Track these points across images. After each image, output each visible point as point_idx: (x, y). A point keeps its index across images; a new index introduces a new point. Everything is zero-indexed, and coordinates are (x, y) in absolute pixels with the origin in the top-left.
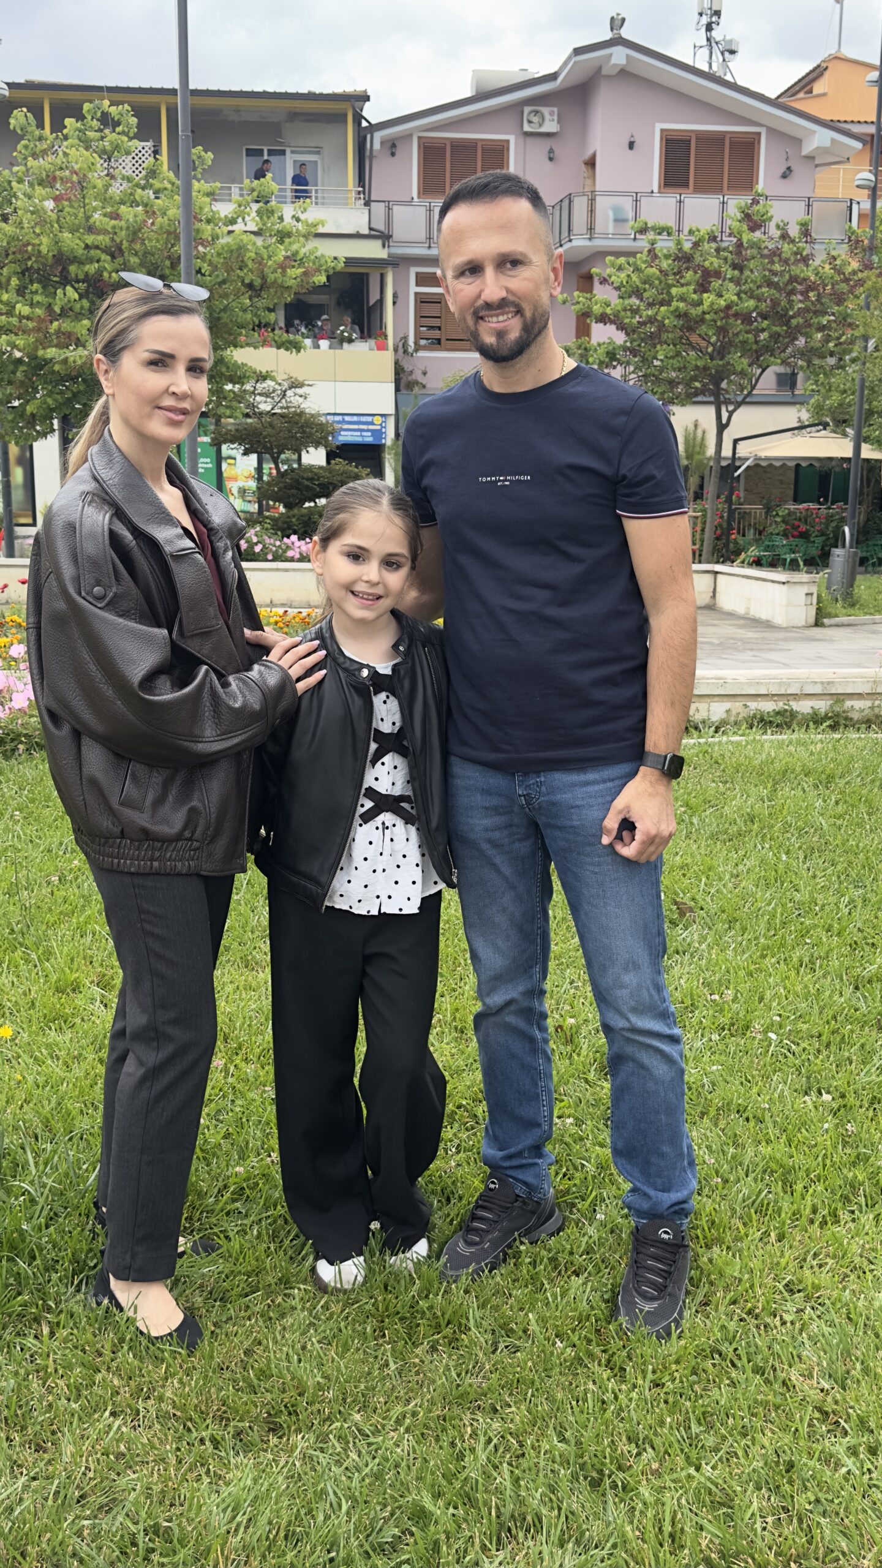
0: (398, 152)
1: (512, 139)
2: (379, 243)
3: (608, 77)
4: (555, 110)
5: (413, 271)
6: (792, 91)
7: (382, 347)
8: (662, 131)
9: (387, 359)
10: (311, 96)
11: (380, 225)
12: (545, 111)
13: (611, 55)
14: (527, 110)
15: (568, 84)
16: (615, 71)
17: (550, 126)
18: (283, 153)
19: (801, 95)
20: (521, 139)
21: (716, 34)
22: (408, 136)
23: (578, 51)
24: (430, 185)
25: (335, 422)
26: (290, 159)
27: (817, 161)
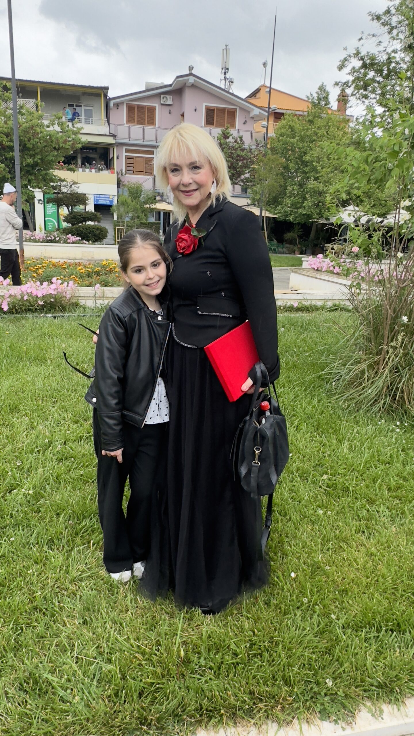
0: (119, 108)
1: (157, 105)
2: (112, 138)
3: (188, 87)
4: (171, 96)
5: (125, 148)
6: (250, 96)
7: (112, 173)
8: (206, 106)
9: (114, 177)
10: (90, 87)
11: (113, 132)
12: (168, 97)
13: (189, 79)
14: (162, 96)
15: (174, 89)
16: (190, 85)
17: (169, 102)
18: (81, 106)
19: (253, 98)
20: (160, 106)
21: (227, 76)
22: (122, 103)
23: (178, 77)
24: (130, 120)
25: (97, 197)
26: (83, 108)
27: (255, 119)
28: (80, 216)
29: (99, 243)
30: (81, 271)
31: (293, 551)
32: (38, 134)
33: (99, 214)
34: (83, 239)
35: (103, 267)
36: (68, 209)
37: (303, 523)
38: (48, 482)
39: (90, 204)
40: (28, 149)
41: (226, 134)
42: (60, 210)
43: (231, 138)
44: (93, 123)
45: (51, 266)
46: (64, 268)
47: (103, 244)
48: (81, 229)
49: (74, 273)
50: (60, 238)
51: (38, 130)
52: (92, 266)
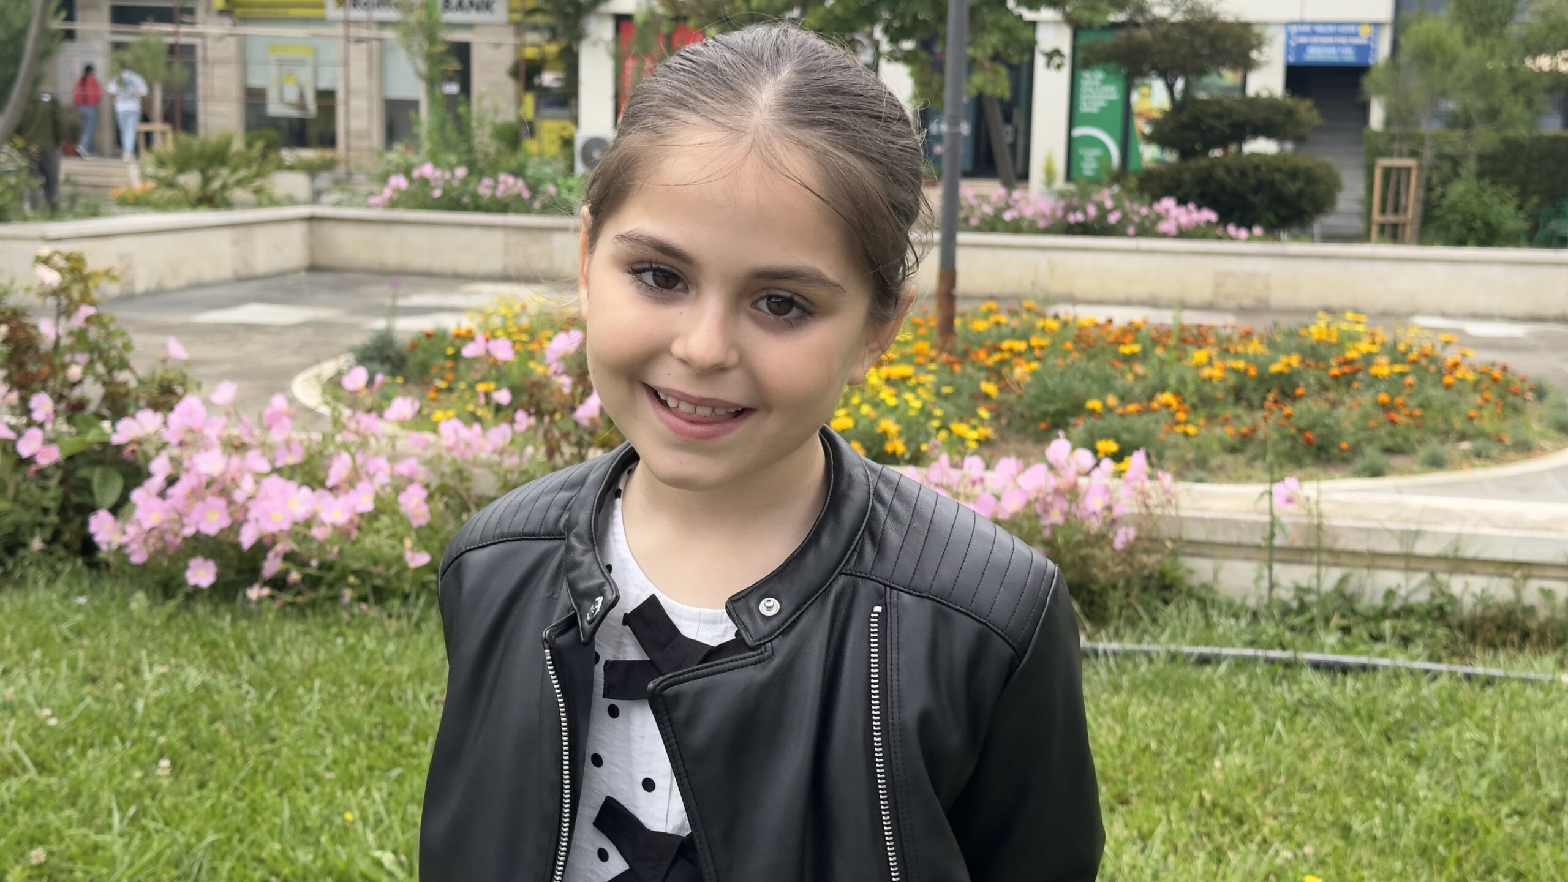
25: (1300, 34)
28: (1219, 116)
29: (1296, 231)
30: (1207, 372)
33: (1305, 108)
34: (1225, 218)
35: (1314, 353)
36: (1170, 87)
39: (1267, 63)
42: (1135, 97)
45: (1069, 345)
46: (1129, 359)
47: (1312, 239)
48: (1220, 173)
49: (1172, 381)
50: (1125, 216)
52: (1255, 347)
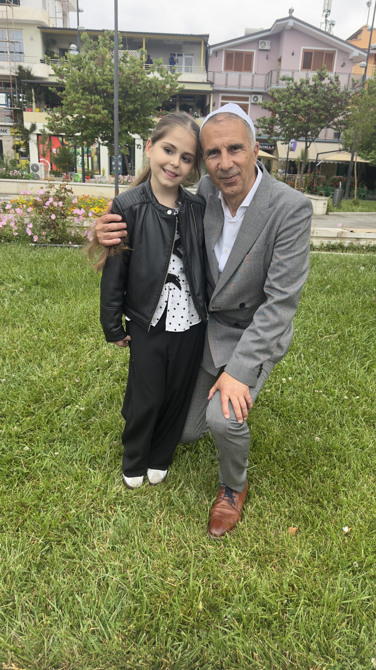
0: (218, 55)
1: (255, 51)
2: (209, 85)
3: (287, 30)
4: (269, 41)
5: (221, 95)
6: (351, 38)
8: (304, 49)
11: (210, 79)
12: (266, 42)
13: (288, 23)
14: (260, 41)
15: (273, 33)
16: (289, 28)
17: (267, 47)
18: (182, 55)
19: (354, 40)
20: (258, 52)
21: (329, 19)
22: (221, 50)
23: (277, 21)
24: (228, 67)
26: (184, 57)
27: (354, 61)
31: (349, 502)
32: (139, 80)
37: (363, 473)
38: (102, 401)
40: (130, 96)
41: (322, 75)
43: (326, 79)
44: (193, 71)
51: (139, 76)
